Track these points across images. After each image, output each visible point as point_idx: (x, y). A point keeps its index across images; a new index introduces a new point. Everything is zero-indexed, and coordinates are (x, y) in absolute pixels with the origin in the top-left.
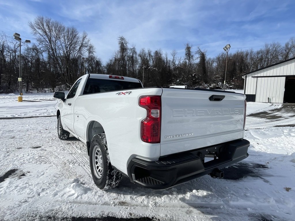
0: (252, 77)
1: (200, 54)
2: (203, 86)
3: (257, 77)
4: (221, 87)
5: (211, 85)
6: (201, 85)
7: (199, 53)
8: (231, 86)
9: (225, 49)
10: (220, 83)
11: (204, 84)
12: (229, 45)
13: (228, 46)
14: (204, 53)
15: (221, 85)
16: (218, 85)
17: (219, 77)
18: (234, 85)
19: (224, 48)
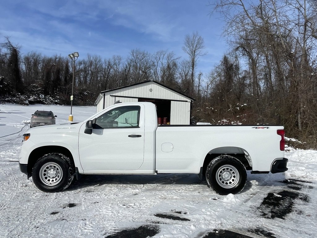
0: (110, 96)
1: (11, 49)
2: (19, 98)
3: (115, 96)
4: (44, 101)
5: (30, 98)
6: (14, 96)
7: (9, 48)
8: (56, 101)
9: (72, 56)
10: (42, 96)
11: (19, 95)
12: (78, 53)
13: (76, 55)
14: (17, 50)
15: (44, 98)
16: (40, 98)
17: (37, 87)
18: (59, 99)
19: (69, 55)
